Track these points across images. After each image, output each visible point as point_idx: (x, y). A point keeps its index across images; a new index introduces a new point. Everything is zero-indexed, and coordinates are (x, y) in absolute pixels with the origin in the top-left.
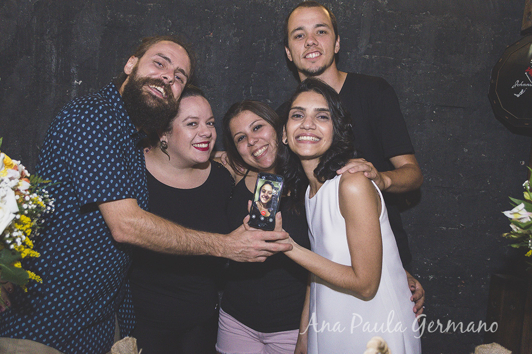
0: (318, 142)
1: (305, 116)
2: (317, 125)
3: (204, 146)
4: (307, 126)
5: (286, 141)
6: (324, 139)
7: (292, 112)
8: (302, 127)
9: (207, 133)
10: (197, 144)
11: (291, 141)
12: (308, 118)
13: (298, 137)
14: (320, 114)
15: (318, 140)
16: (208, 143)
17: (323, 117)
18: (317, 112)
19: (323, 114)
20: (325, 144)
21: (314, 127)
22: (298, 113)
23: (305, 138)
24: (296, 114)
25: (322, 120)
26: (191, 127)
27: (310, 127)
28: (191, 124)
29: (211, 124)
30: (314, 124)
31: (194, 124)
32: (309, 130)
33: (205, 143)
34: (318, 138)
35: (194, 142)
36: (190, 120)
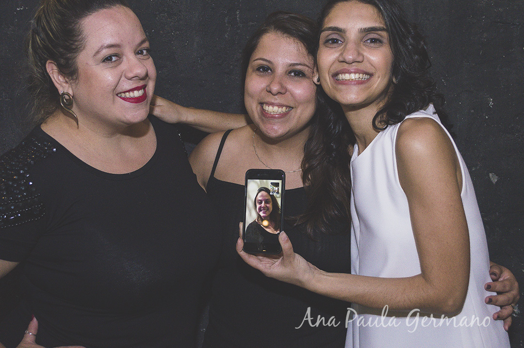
0: (368, 80)
1: (345, 41)
2: (365, 54)
3: (137, 94)
4: (350, 57)
5: (319, 80)
6: (377, 75)
7: (324, 35)
8: (341, 59)
9: (140, 71)
10: (124, 92)
11: (325, 80)
12: (351, 46)
13: (335, 75)
14: (369, 37)
15: (367, 77)
16: (144, 87)
17: (374, 41)
18: (364, 34)
19: (373, 36)
20: (378, 83)
21: (360, 59)
22: (335, 36)
23: (347, 77)
24: (330, 37)
25: (372, 45)
26: (110, 65)
27: (353, 60)
28: (108, 59)
29: (145, 52)
30: (359, 54)
31: (114, 59)
32: (353, 64)
33: (137, 89)
34: (367, 73)
35: (119, 89)
36: (105, 52)
